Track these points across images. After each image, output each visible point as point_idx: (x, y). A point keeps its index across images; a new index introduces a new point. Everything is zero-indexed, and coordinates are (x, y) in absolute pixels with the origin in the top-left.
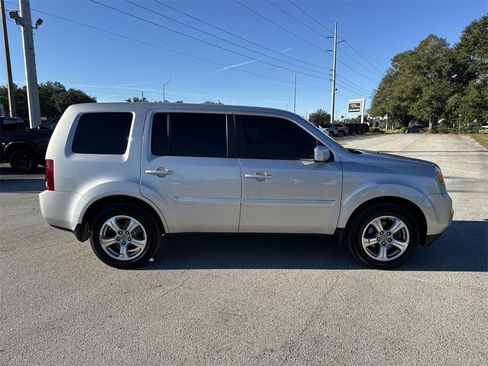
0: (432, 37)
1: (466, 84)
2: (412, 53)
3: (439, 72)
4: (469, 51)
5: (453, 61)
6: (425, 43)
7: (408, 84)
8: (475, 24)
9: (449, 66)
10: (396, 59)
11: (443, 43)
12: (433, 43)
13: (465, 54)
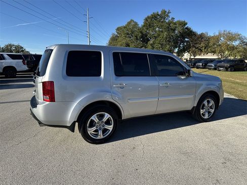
0: (132, 20)
1: (147, 43)
2: (125, 27)
3: (136, 37)
4: (147, 29)
5: (141, 32)
6: (129, 23)
7: (123, 41)
8: (148, 17)
9: (140, 34)
10: (118, 29)
11: (136, 24)
12: (133, 23)
13: (146, 30)
